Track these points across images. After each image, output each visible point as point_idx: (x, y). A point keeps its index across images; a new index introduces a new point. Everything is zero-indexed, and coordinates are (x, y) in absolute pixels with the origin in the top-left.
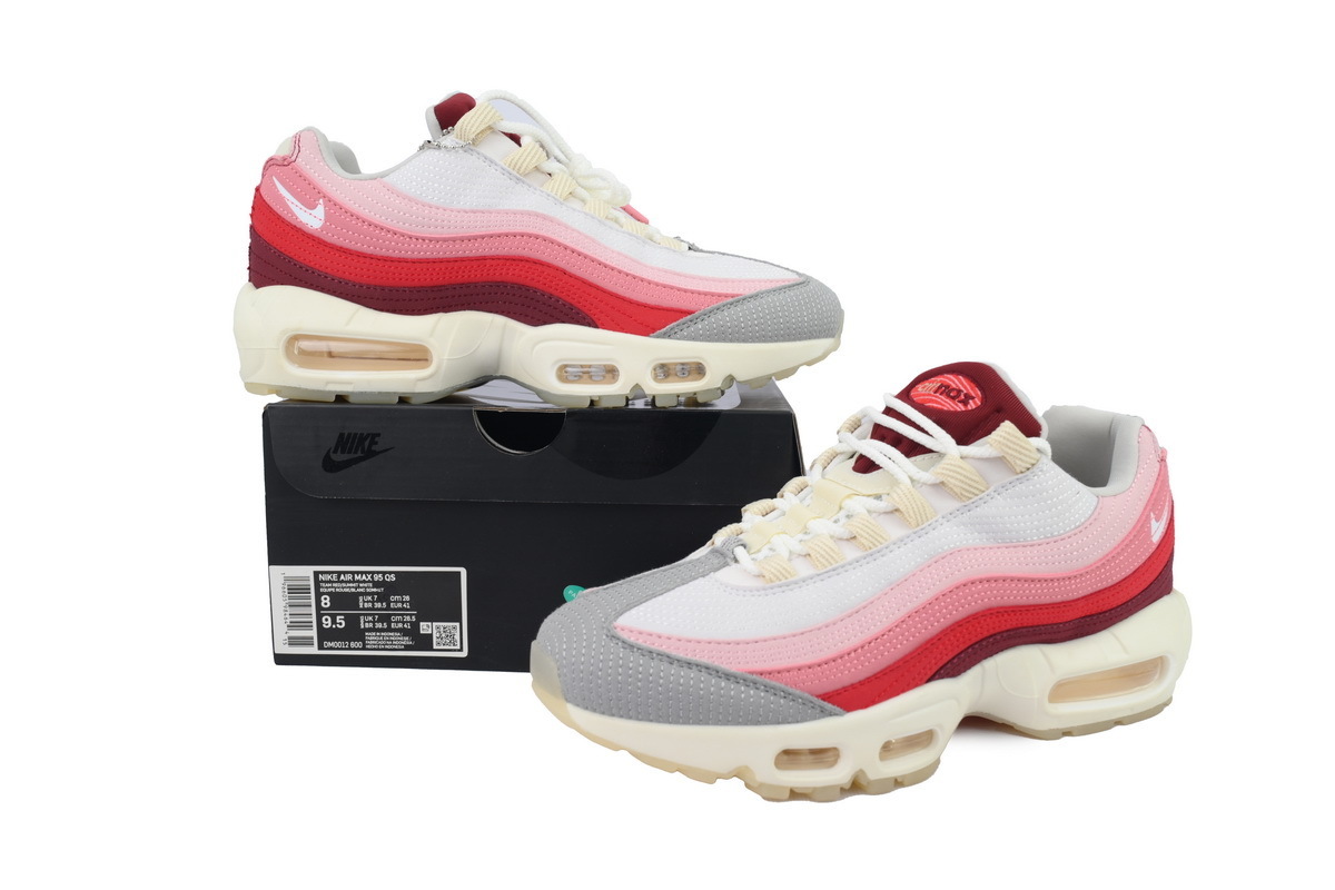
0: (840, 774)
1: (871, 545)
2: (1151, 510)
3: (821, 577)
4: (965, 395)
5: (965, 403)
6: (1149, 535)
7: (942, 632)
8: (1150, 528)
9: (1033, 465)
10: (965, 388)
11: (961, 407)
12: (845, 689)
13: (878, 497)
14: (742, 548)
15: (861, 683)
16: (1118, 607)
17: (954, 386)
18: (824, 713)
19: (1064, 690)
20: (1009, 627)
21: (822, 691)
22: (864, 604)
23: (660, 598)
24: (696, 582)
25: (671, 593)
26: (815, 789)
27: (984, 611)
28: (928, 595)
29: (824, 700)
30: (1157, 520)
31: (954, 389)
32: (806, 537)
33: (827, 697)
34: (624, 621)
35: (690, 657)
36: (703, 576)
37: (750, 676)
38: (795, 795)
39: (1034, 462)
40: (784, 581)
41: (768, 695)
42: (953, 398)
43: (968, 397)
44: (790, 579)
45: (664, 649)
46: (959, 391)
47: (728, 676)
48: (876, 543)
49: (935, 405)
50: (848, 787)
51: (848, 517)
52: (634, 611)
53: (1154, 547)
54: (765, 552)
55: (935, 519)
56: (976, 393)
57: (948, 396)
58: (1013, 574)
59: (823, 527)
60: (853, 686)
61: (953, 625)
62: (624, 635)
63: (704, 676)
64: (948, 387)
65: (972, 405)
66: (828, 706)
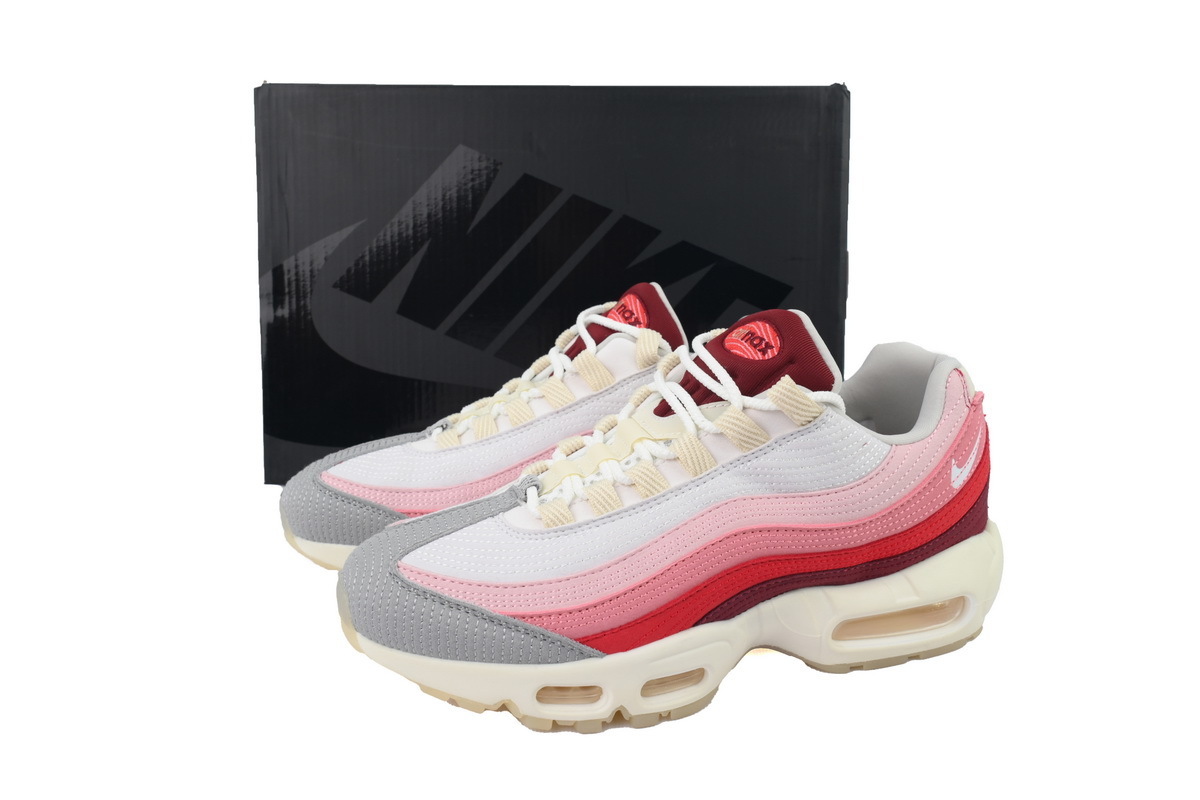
0: (602, 709)
1: (648, 493)
2: (951, 457)
3: (596, 523)
4: (767, 344)
5: (764, 352)
6: (948, 480)
7: (709, 580)
8: (950, 474)
9: (815, 418)
10: (768, 337)
11: (759, 356)
12: (604, 633)
13: (668, 442)
14: (535, 488)
15: (621, 628)
16: (910, 551)
17: (759, 334)
18: (582, 656)
19: (850, 628)
20: (783, 574)
21: (581, 635)
22: (632, 552)
23: (447, 538)
24: (484, 522)
25: (459, 533)
26: (576, 723)
27: (754, 560)
28: (698, 545)
29: (583, 643)
30: (959, 466)
31: (759, 337)
32: (597, 479)
33: (585, 640)
34: (408, 560)
35: (460, 599)
36: (493, 516)
37: (511, 620)
38: (556, 727)
39: (814, 415)
40: (560, 526)
41: (528, 637)
42: (755, 346)
43: (768, 346)
44: (567, 525)
45: (438, 590)
46: (762, 339)
47: (491, 619)
48: (653, 490)
49: (738, 352)
50: (608, 722)
51: (639, 459)
52: (419, 551)
53: (955, 493)
54: (555, 493)
55: (714, 468)
56: (775, 342)
57: (752, 344)
58: (788, 525)
59: (612, 470)
60: (612, 631)
61: (721, 573)
62: (405, 575)
63: (470, 618)
64: (753, 334)
65: (770, 355)
66: (587, 649)
